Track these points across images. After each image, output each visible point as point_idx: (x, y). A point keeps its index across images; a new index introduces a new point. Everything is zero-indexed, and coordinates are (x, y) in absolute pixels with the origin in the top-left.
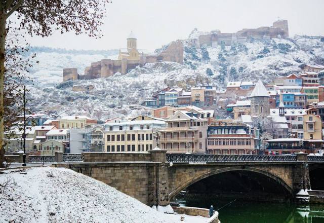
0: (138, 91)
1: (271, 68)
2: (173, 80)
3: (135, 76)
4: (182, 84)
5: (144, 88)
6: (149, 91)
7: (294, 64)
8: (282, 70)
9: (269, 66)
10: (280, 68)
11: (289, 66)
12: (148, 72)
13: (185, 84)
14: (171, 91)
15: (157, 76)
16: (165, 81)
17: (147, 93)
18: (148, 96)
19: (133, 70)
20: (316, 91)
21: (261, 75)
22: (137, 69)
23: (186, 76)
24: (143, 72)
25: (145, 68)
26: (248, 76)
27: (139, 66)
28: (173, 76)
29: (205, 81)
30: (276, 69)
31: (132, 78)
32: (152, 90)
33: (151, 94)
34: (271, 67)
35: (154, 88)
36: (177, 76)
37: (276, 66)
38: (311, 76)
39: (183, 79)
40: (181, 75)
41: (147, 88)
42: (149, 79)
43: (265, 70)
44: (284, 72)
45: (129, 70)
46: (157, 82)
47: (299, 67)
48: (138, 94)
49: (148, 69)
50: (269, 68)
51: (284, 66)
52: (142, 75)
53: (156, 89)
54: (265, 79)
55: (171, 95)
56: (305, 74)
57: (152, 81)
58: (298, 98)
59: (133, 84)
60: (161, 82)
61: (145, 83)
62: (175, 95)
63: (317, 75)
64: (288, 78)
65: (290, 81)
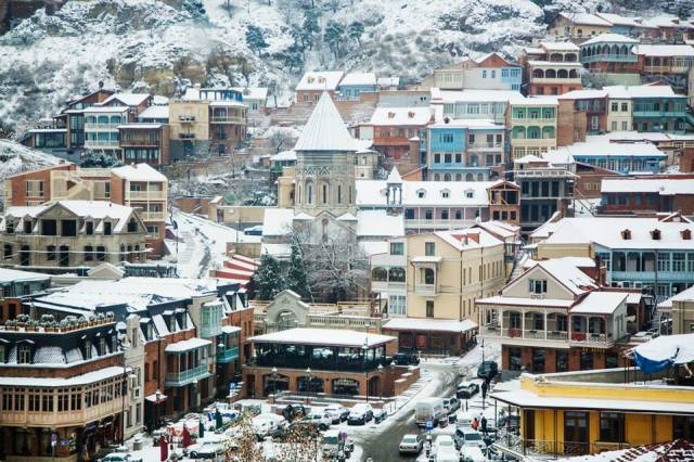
0: (21, 95)
1: (448, 27)
2: (132, 65)
3: (25, 42)
4: (159, 75)
5: (41, 86)
6: (55, 98)
7: (522, 12)
8: (482, 31)
9: (442, 19)
10: (477, 26)
11: (507, 17)
12: (70, 30)
13: (169, 77)
14: (107, 104)
15: (89, 47)
16: (111, 65)
17: (45, 105)
18: (48, 114)
19: (25, 22)
20: (548, 112)
21: (407, 52)
22: (36, 20)
23: (176, 51)
24: (54, 29)
25: (62, 17)
26: (370, 54)
27: (43, 10)
28: (133, 50)
29: (235, 67)
30: (464, 28)
31: (13, 48)
32: (63, 93)
33: (60, 106)
34: (447, 22)
35: (71, 86)
36: (146, 51)
37: (464, 19)
38: (557, 57)
39: (164, 59)
40: (160, 45)
41: (49, 86)
42: (64, 55)
43: (425, 33)
44: (484, 39)
45: (13, 22)
46: (83, 68)
47: (538, 20)
48: (18, 105)
49: (71, 21)
50: (442, 24)
51: (492, 19)
52: (49, 41)
53: (76, 90)
54: (414, 64)
55: (104, 119)
56: (541, 51)
57: (72, 64)
58: (481, 140)
59: (11, 72)
60: (98, 67)
61: (48, 69)
62: (117, 119)
63: (577, 54)
64: (480, 65)
65: (484, 76)
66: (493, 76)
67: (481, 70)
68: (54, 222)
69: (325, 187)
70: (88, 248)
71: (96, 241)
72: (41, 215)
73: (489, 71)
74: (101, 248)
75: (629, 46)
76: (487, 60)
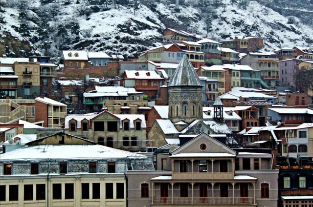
10: (136, 31)
38: (193, 48)
63: (200, 47)
64: (167, 50)
65: (169, 56)
66: (173, 56)
67: (168, 52)
68: (103, 123)
69: (194, 107)
70: (126, 138)
71: (130, 134)
72: (94, 119)
73: (171, 53)
74: (134, 138)
75: (215, 45)
76: (170, 48)
